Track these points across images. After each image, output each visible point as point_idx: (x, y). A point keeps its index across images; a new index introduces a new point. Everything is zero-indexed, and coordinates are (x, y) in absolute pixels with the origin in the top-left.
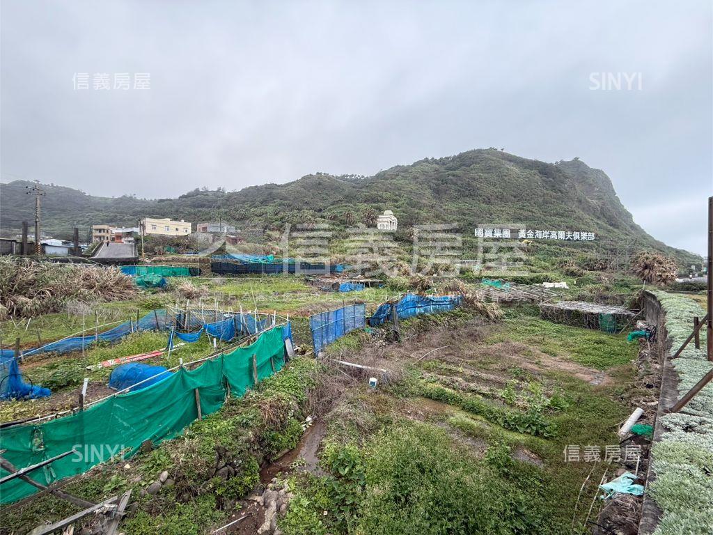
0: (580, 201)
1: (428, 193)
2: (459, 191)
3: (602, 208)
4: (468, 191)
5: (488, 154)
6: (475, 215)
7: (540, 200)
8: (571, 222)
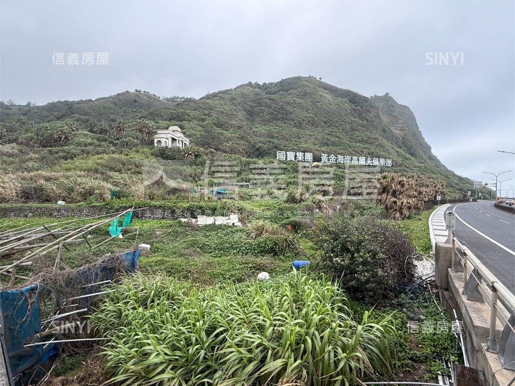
0: (384, 131)
1: (241, 114)
2: (272, 113)
3: (404, 138)
4: (281, 115)
5: (307, 81)
6: (284, 138)
7: (348, 127)
8: (373, 149)
